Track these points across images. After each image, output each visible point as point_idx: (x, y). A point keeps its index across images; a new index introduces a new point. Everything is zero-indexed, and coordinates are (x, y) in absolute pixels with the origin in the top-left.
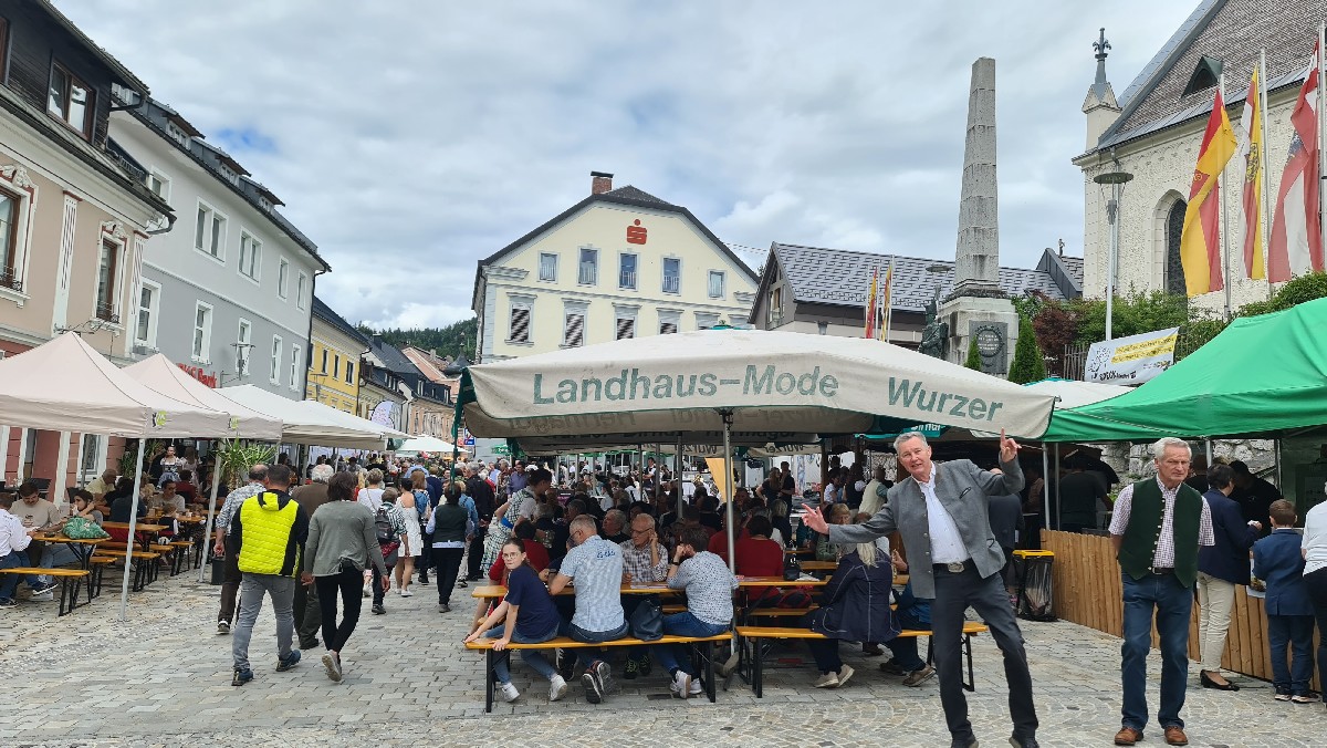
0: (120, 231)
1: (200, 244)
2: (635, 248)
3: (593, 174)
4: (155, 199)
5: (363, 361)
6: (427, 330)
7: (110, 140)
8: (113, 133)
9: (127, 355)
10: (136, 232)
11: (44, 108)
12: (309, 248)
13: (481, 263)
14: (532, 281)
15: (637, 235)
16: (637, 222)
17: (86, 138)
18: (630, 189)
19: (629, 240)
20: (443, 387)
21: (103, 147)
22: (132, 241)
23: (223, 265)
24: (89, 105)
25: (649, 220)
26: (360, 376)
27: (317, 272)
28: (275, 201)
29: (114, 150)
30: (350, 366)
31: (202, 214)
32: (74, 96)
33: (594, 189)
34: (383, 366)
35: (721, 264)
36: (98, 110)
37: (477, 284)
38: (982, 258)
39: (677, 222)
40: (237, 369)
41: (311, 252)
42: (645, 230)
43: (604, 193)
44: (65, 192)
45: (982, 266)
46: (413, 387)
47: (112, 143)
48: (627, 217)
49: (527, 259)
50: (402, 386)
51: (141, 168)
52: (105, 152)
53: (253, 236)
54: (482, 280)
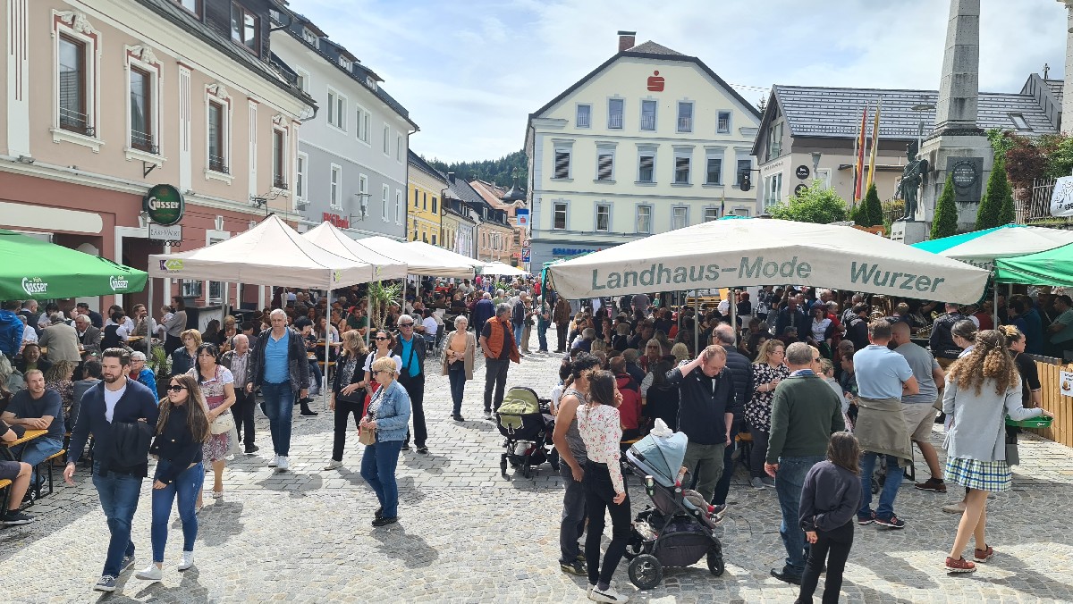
0: (285, 123)
1: (330, 120)
2: (655, 95)
3: (620, 33)
4: (305, 96)
5: (443, 197)
6: (485, 162)
7: (273, 55)
8: (274, 48)
9: (294, 211)
10: (293, 121)
11: (229, 37)
12: (403, 112)
13: (532, 117)
14: (571, 128)
15: (656, 84)
16: (657, 73)
17: (256, 54)
18: (650, 44)
19: (650, 89)
20: (501, 211)
21: (268, 59)
22: (292, 128)
23: (345, 134)
24: (257, 27)
25: (666, 70)
26: (442, 208)
27: (410, 132)
28: (377, 78)
29: (276, 61)
30: (434, 200)
31: (330, 97)
32: (246, 22)
33: (620, 47)
34: (457, 198)
35: (728, 104)
36: (262, 30)
37: (528, 131)
38: (962, 100)
39: (691, 71)
40: (361, 212)
41: (404, 117)
42: (662, 79)
43: (628, 49)
44: (249, 99)
45: (962, 107)
46: (480, 212)
47: (274, 57)
48: (647, 69)
49: (567, 110)
50: (473, 214)
51: (293, 72)
52: (269, 64)
53: (365, 110)
54: (531, 130)
